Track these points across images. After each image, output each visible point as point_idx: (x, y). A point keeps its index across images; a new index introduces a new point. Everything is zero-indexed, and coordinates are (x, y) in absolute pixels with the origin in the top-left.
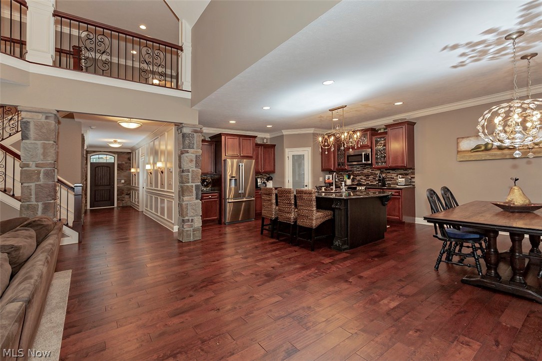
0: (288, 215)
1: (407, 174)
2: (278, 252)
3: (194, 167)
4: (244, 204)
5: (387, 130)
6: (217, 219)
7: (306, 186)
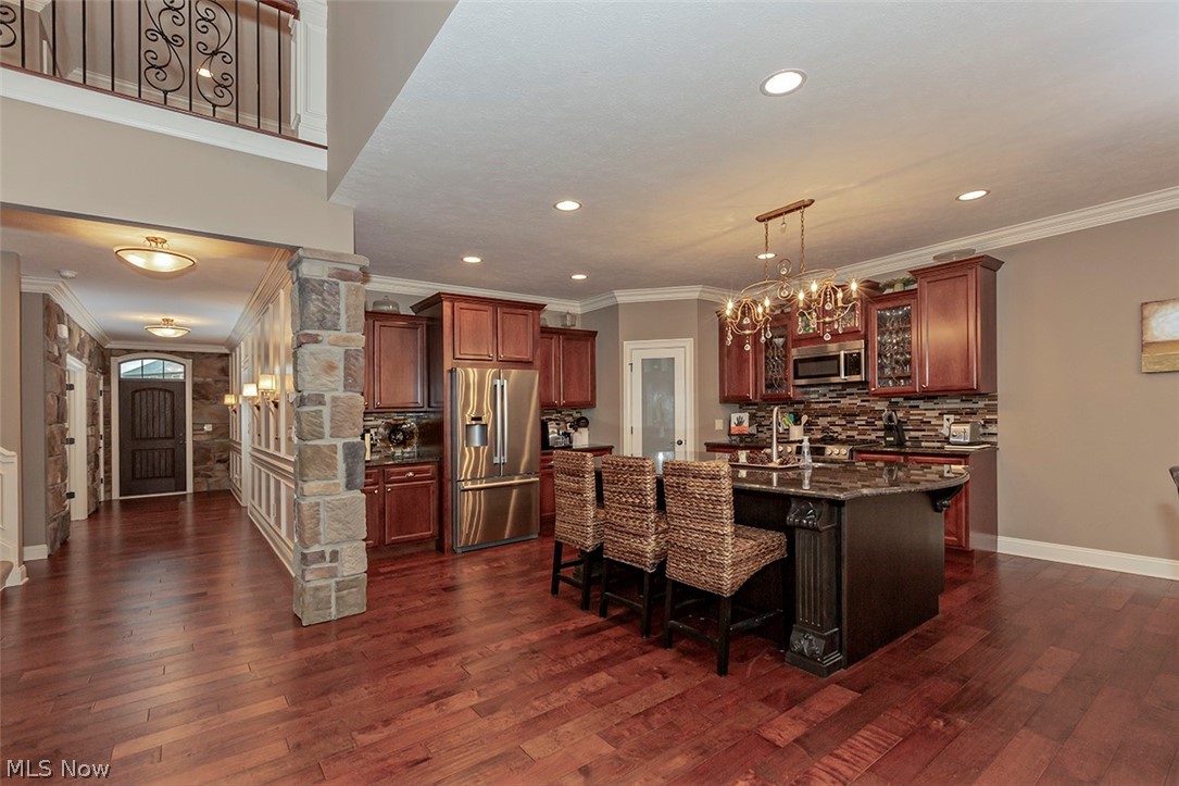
0: (635, 543)
1: (973, 413)
2: (602, 678)
3: (341, 388)
4: (515, 492)
5: (915, 286)
6: (432, 536)
7: (680, 443)
